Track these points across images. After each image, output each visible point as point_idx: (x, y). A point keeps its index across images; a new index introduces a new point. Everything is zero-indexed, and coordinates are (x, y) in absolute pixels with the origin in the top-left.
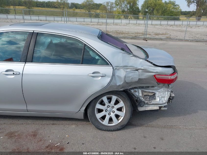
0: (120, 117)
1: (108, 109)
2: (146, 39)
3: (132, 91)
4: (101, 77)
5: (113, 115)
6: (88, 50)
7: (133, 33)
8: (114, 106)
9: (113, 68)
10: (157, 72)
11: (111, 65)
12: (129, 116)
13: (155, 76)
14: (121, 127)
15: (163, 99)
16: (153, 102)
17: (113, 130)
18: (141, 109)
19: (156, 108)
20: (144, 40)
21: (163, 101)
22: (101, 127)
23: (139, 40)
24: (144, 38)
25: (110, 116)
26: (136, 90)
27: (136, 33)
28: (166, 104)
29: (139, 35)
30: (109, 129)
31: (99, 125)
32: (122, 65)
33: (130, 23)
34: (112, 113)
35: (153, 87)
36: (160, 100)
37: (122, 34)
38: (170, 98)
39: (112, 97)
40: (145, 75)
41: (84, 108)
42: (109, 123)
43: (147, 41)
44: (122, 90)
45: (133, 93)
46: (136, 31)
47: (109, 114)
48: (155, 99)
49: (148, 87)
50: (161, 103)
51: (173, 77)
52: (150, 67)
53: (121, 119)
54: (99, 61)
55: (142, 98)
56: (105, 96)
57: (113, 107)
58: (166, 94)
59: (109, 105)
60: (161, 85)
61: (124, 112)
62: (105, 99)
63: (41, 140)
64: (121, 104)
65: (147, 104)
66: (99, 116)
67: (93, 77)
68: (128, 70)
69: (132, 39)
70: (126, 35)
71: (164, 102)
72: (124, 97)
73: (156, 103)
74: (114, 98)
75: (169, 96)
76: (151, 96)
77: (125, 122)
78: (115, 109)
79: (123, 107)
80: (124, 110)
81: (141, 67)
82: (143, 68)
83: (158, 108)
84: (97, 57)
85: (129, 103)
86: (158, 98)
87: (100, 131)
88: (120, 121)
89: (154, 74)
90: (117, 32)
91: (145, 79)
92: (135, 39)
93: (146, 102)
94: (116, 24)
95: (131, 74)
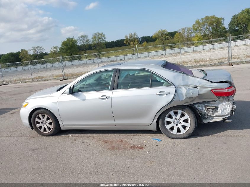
0: (187, 127)
1: (176, 121)
2: (232, 64)
3: (196, 106)
4: (166, 95)
5: (180, 126)
6: (155, 76)
7: (216, 60)
8: (180, 118)
9: (175, 87)
10: (213, 87)
11: (174, 85)
12: (193, 126)
13: (212, 90)
14: (188, 136)
15: (225, 111)
16: (216, 114)
17: (181, 137)
18: (205, 121)
19: (220, 119)
20: (229, 65)
21: (225, 113)
22: (171, 136)
23: (223, 66)
24: (229, 63)
25: (178, 127)
26: (199, 105)
27: (220, 59)
28: (229, 115)
29: (223, 60)
30: (178, 137)
31: (169, 134)
32: (182, 84)
33: (215, 47)
34: (179, 124)
35: (214, 101)
36: (222, 112)
37: (202, 62)
38: (232, 110)
39: (178, 111)
40: (204, 91)
41: (155, 121)
42: (177, 133)
43: (232, 66)
44: (185, 105)
45: (197, 108)
46: (221, 56)
47: (177, 125)
48: (218, 112)
49: (210, 102)
50: (223, 114)
51: (230, 90)
52: (207, 84)
53: (187, 129)
54: (164, 84)
55: (206, 112)
56: (172, 110)
57: (179, 120)
58: (228, 107)
59: (176, 117)
60: (221, 99)
61: (190, 123)
62: (172, 113)
63: (126, 144)
64: (186, 116)
65: (211, 116)
66: (168, 127)
67: (160, 95)
68: (188, 88)
69: (213, 66)
70: (207, 63)
71: (227, 113)
72: (188, 110)
73: (219, 115)
74: (180, 112)
75: (231, 108)
76: (213, 109)
77: (191, 131)
78: (181, 121)
79: (188, 119)
80: (189, 121)
81: (199, 84)
82: (200, 85)
83: (221, 119)
84: (162, 81)
85: (192, 115)
86: (220, 110)
87: (170, 139)
88: (186, 131)
89: (211, 89)
90: (196, 61)
91: (204, 94)
92: (218, 65)
93: (209, 114)
94: (197, 52)
95: (191, 90)
